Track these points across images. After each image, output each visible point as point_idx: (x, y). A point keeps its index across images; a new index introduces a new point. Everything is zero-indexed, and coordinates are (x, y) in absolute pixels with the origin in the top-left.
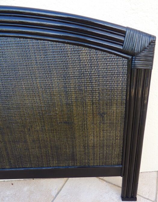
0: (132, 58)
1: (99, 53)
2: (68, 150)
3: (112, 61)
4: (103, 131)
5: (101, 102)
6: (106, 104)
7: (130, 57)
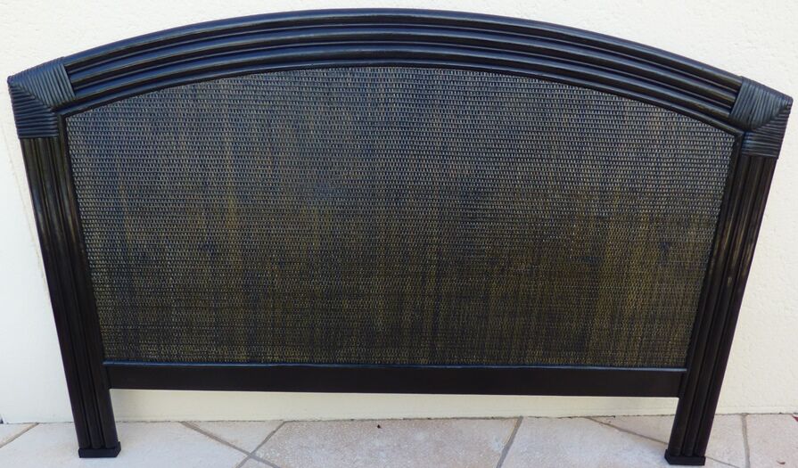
0: (744, 135)
1: (684, 119)
2: (574, 325)
3: (705, 137)
4: (661, 281)
5: (669, 217)
6: (678, 223)
7: (742, 133)
